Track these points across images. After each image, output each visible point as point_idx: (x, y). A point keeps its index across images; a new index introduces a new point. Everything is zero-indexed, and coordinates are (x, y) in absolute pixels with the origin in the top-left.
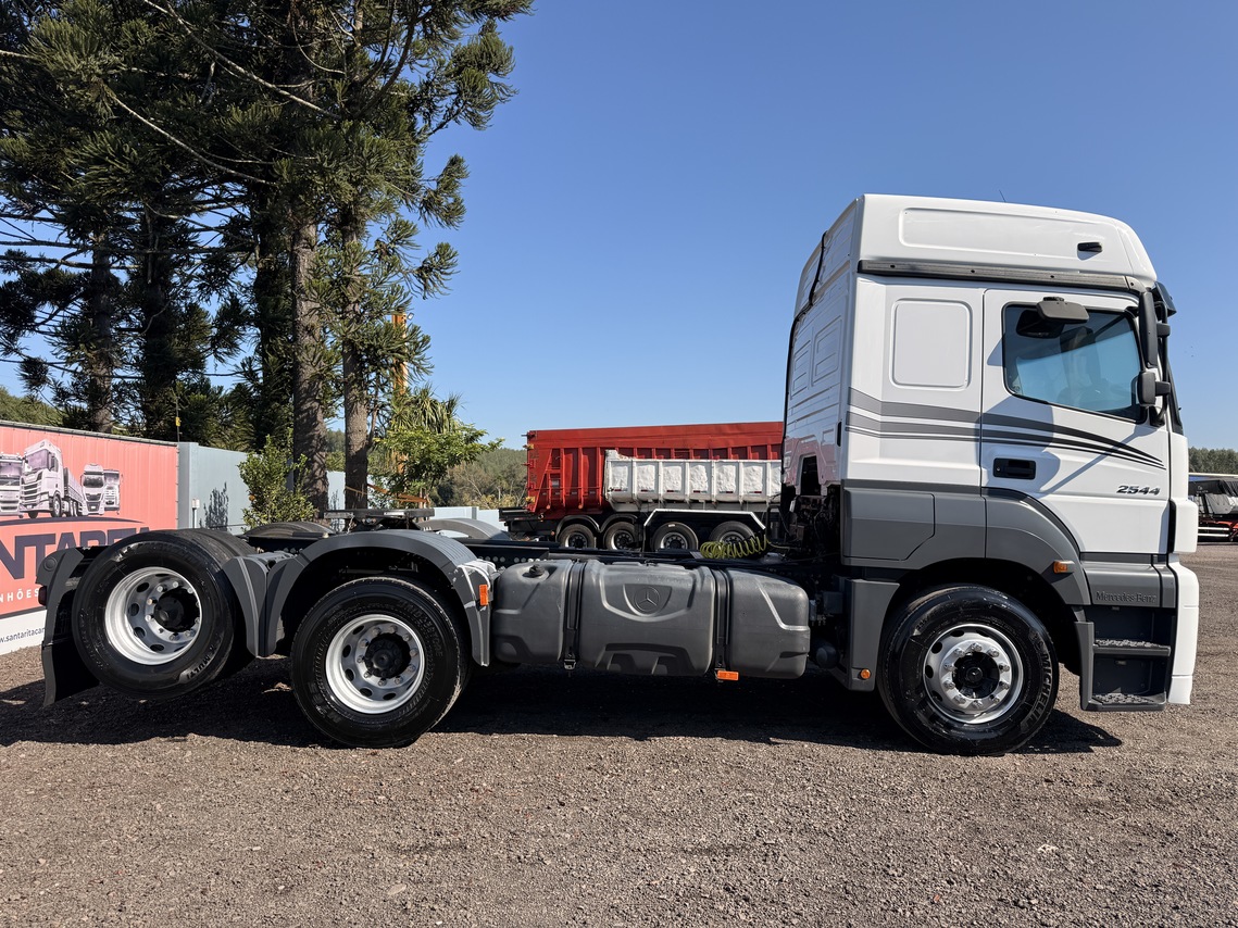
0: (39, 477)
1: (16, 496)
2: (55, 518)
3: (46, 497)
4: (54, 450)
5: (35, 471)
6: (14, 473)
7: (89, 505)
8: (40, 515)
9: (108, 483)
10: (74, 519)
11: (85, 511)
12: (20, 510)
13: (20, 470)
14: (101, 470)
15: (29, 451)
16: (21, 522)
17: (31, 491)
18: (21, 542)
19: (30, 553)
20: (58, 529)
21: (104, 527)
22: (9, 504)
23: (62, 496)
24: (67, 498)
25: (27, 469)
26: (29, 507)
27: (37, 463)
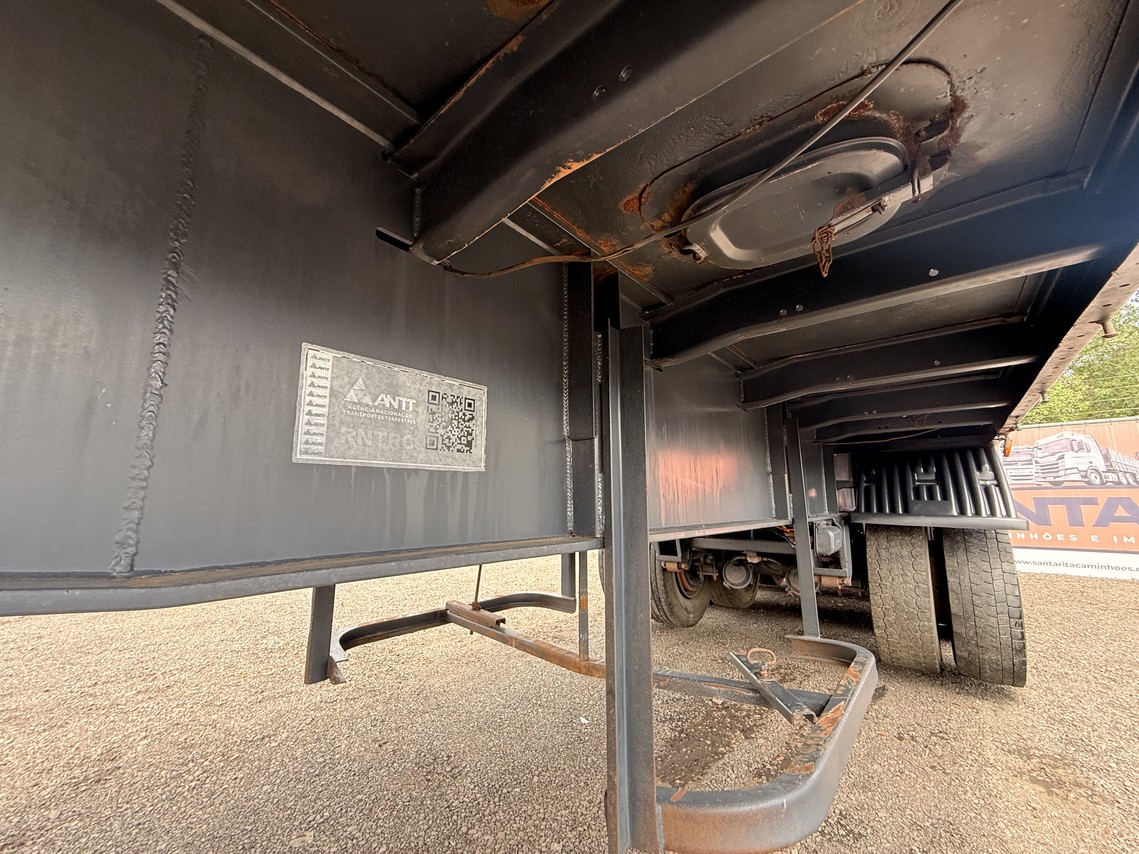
0: (1062, 458)
1: (1027, 472)
3: (1076, 471)
4: (1078, 437)
5: (1054, 454)
6: (1030, 458)
8: (1065, 484)
10: (1128, 486)
12: (1033, 481)
13: (1032, 455)
15: (1041, 442)
16: (1041, 488)
17: (1050, 468)
18: (1041, 503)
19: (1057, 513)
20: (1103, 496)
22: (1020, 477)
23: (1102, 468)
24: (1108, 471)
25: (1040, 453)
26: (1052, 479)
27: (1055, 449)
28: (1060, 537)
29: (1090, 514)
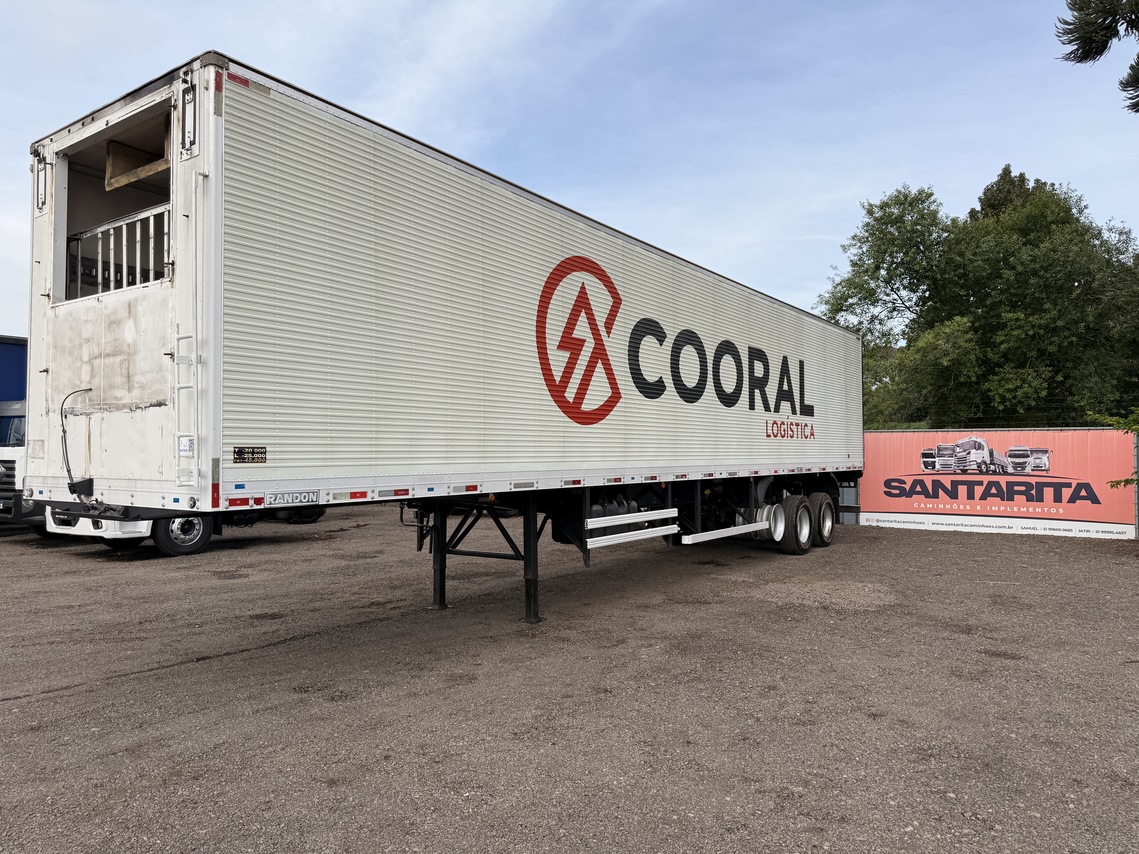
0: (969, 453)
2: (981, 472)
3: (975, 463)
4: (979, 440)
5: (964, 451)
6: (951, 452)
7: (1015, 468)
8: (968, 471)
9: (1035, 456)
10: (999, 474)
11: (1010, 470)
12: (953, 468)
13: (954, 451)
14: (1027, 448)
15: (960, 442)
16: (955, 473)
17: (962, 460)
18: (955, 484)
19: (962, 490)
20: (986, 479)
21: (1033, 480)
22: (944, 466)
23: (988, 462)
24: (991, 464)
25: (958, 450)
26: (962, 468)
27: (967, 447)
28: (961, 507)
29: (979, 491)
